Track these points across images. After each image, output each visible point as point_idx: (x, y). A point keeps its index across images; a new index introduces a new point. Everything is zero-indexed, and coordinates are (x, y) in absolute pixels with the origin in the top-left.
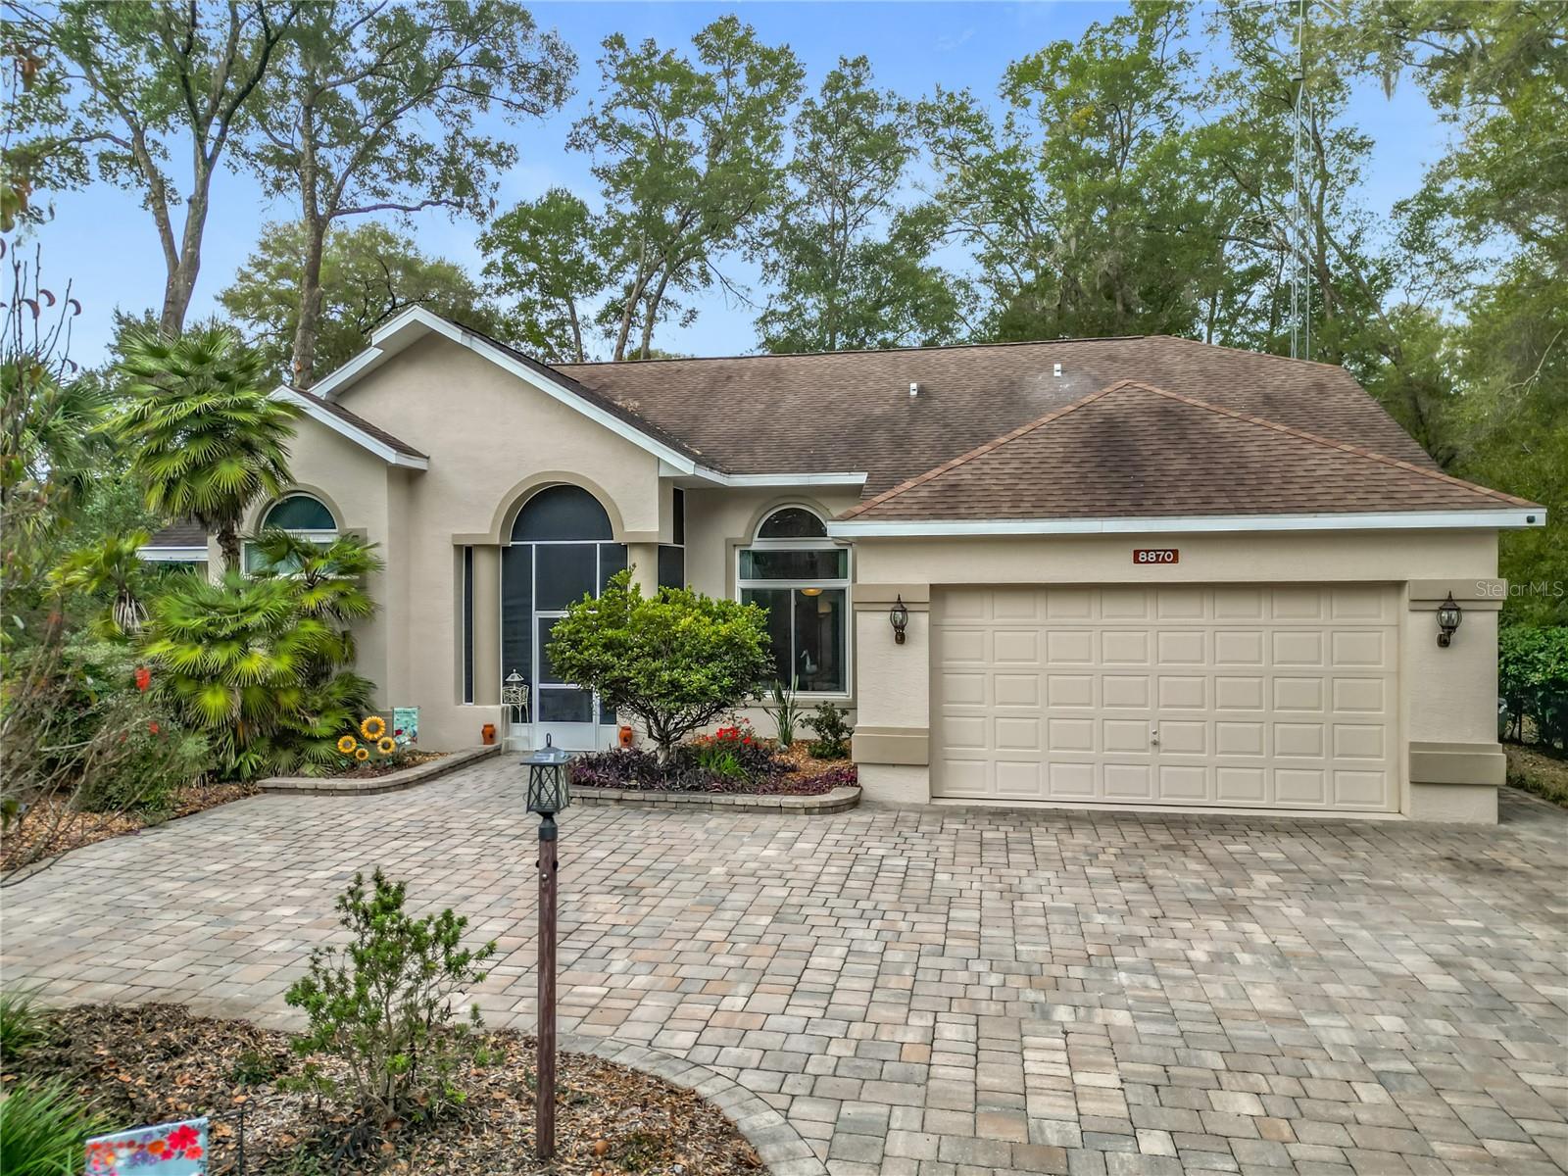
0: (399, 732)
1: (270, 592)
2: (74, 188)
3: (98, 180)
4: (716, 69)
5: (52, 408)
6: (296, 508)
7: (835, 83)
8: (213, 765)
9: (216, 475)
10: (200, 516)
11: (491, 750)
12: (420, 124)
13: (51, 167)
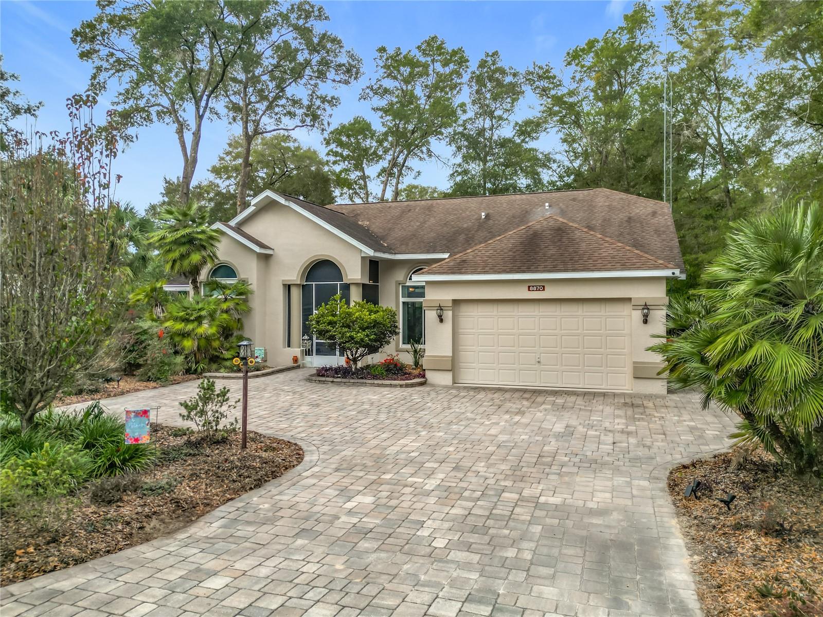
0: (257, 357)
1: (209, 303)
2: (146, 126)
3: (157, 122)
4: (429, 59)
5: (135, 227)
6: (222, 270)
7: (483, 64)
8: (186, 367)
9: (190, 258)
10: (184, 274)
11: (296, 365)
12: (298, 90)
13: (138, 117)
